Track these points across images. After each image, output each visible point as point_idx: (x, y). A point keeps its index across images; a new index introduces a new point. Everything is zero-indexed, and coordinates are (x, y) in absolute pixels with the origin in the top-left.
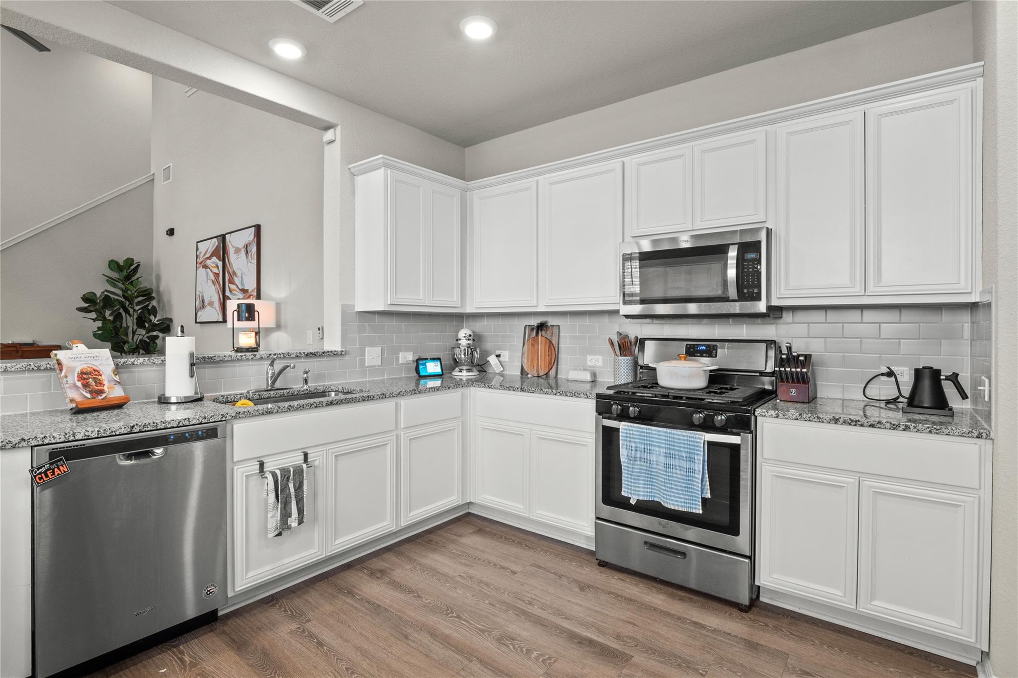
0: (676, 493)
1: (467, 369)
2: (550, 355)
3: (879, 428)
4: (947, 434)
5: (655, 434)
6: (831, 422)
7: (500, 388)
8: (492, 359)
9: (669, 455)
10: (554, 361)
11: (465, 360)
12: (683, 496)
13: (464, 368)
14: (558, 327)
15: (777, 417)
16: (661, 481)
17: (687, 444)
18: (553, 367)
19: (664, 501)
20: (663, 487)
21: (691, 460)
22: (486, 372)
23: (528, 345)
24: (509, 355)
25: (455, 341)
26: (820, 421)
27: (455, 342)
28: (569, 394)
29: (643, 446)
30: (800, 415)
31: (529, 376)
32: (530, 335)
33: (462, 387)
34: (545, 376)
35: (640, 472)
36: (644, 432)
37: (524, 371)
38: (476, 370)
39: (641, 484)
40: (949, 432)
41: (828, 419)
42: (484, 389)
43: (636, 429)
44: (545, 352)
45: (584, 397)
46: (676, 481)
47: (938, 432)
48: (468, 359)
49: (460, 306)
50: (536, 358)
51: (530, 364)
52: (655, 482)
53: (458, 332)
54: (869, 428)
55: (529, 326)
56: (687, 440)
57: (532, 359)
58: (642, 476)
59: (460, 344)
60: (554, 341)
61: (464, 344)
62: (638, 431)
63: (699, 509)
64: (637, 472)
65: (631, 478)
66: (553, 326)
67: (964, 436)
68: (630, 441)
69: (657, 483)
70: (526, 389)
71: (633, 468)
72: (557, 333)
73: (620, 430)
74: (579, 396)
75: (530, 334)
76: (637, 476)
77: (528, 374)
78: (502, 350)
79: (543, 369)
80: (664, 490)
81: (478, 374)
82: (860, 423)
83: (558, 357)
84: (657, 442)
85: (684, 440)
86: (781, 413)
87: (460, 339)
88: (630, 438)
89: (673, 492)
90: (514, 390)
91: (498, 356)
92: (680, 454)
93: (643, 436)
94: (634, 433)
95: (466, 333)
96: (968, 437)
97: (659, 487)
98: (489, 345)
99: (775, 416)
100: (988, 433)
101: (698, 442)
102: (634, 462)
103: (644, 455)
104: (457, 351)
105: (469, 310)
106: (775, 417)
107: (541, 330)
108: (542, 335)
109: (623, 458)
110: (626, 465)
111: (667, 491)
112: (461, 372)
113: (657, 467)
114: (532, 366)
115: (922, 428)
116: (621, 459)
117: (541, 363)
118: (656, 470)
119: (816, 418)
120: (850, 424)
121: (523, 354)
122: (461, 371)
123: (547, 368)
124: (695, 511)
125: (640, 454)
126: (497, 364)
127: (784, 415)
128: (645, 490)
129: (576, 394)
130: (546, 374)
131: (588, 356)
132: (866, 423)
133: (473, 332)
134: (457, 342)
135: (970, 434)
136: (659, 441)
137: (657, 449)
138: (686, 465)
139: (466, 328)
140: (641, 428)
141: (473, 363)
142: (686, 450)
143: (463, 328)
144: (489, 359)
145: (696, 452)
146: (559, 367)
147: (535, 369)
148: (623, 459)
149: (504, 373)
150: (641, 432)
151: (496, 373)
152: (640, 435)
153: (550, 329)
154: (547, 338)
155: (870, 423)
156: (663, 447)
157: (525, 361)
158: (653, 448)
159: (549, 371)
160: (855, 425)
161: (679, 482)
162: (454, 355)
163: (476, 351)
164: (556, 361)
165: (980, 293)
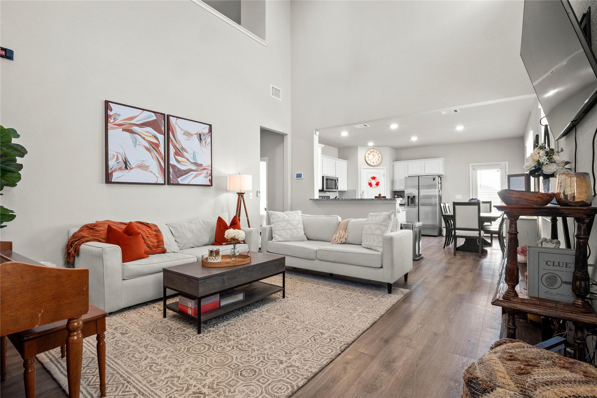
165: (347, 190)
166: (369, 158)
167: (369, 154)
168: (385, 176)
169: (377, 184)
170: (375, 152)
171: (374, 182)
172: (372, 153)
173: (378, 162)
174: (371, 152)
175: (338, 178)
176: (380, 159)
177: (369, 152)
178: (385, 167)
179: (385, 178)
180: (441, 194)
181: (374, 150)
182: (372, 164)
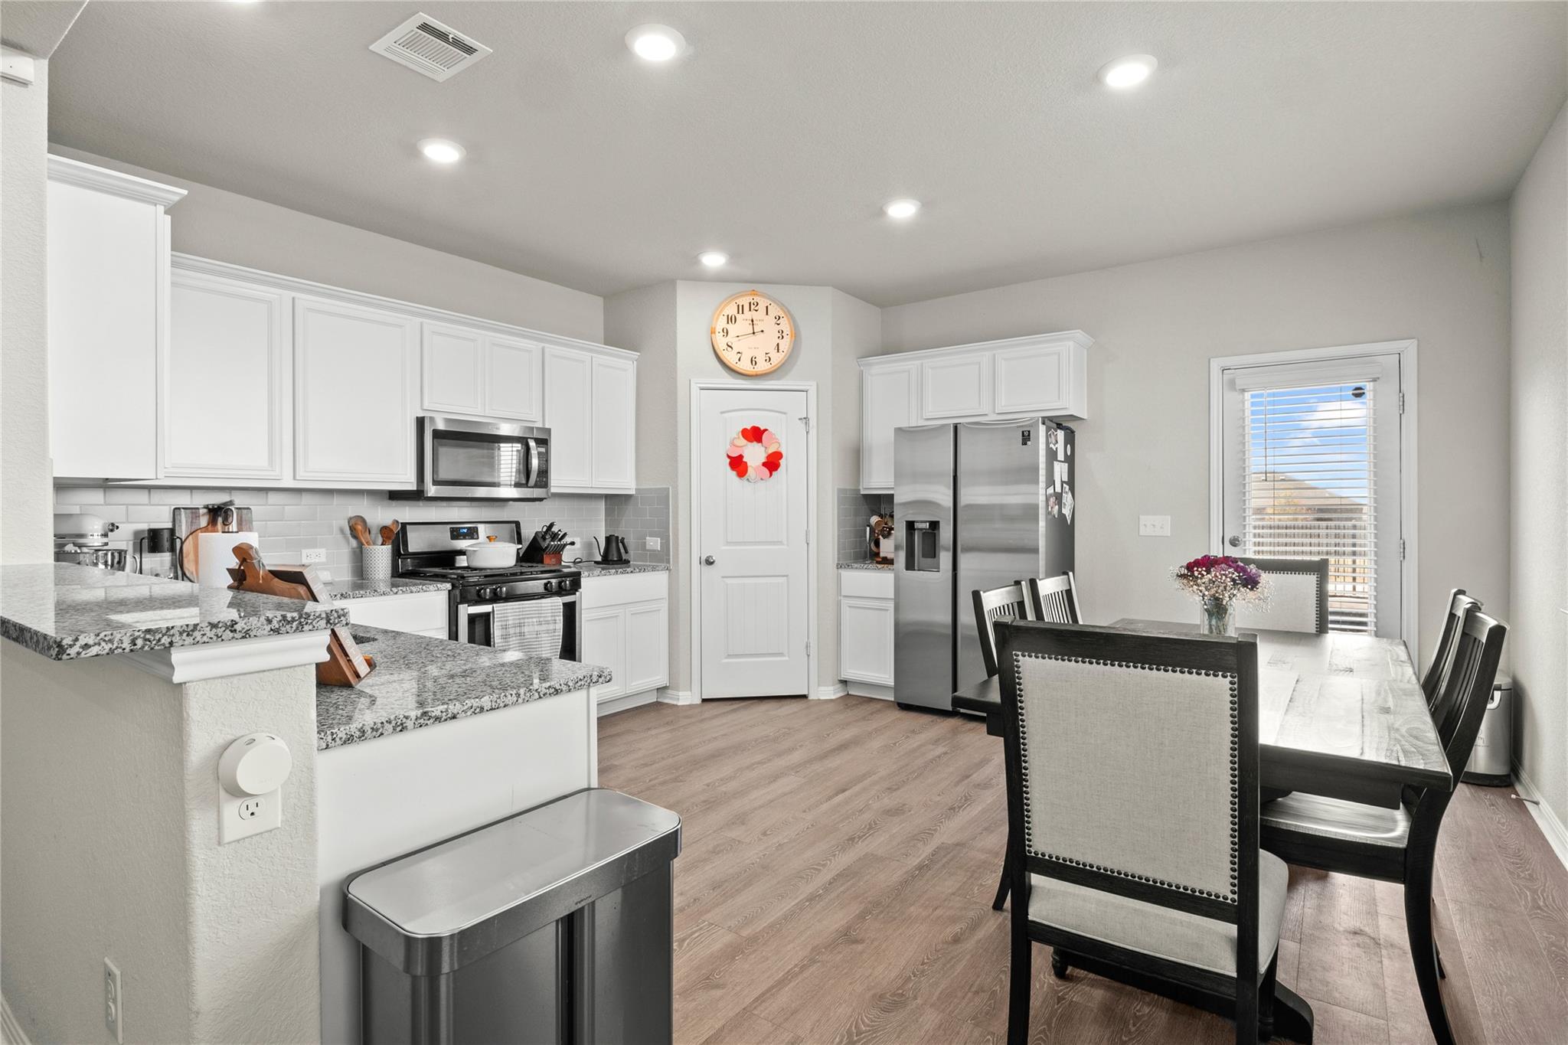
4: (651, 571)
5: (528, 607)
9: (539, 623)
14: (248, 511)
29: (518, 621)
36: (518, 608)
43: (511, 607)
47: (647, 571)
55: (186, 509)
67: (659, 570)
68: (505, 621)
73: (491, 613)
88: (505, 617)
92: (547, 619)
93: (517, 612)
94: (509, 611)
96: (661, 570)
100: (669, 567)
103: (518, 630)
113: (530, 637)
118: (529, 640)
125: (515, 630)
131: (303, 551)
135: (661, 568)
138: (551, 627)
140: (515, 605)
142: (550, 614)
145: (559, 613)
152: (514, 612)
158: (526, 621)
165: (636, 489)
166: (730, 339)
167: (731, 319)
168: (813, 422)
169: (772, 463)
170: (762, 308)
171: (755, 455)
172: (748, 315)
173: (777, 358)
174: (740, 309)
175: (549, 431)
176: (785, 345)
177: (731, 310)
178: (814, 384)
179: (813, 432)
180: (1066, 511)
181: (757, 299)
182: (745, 366)
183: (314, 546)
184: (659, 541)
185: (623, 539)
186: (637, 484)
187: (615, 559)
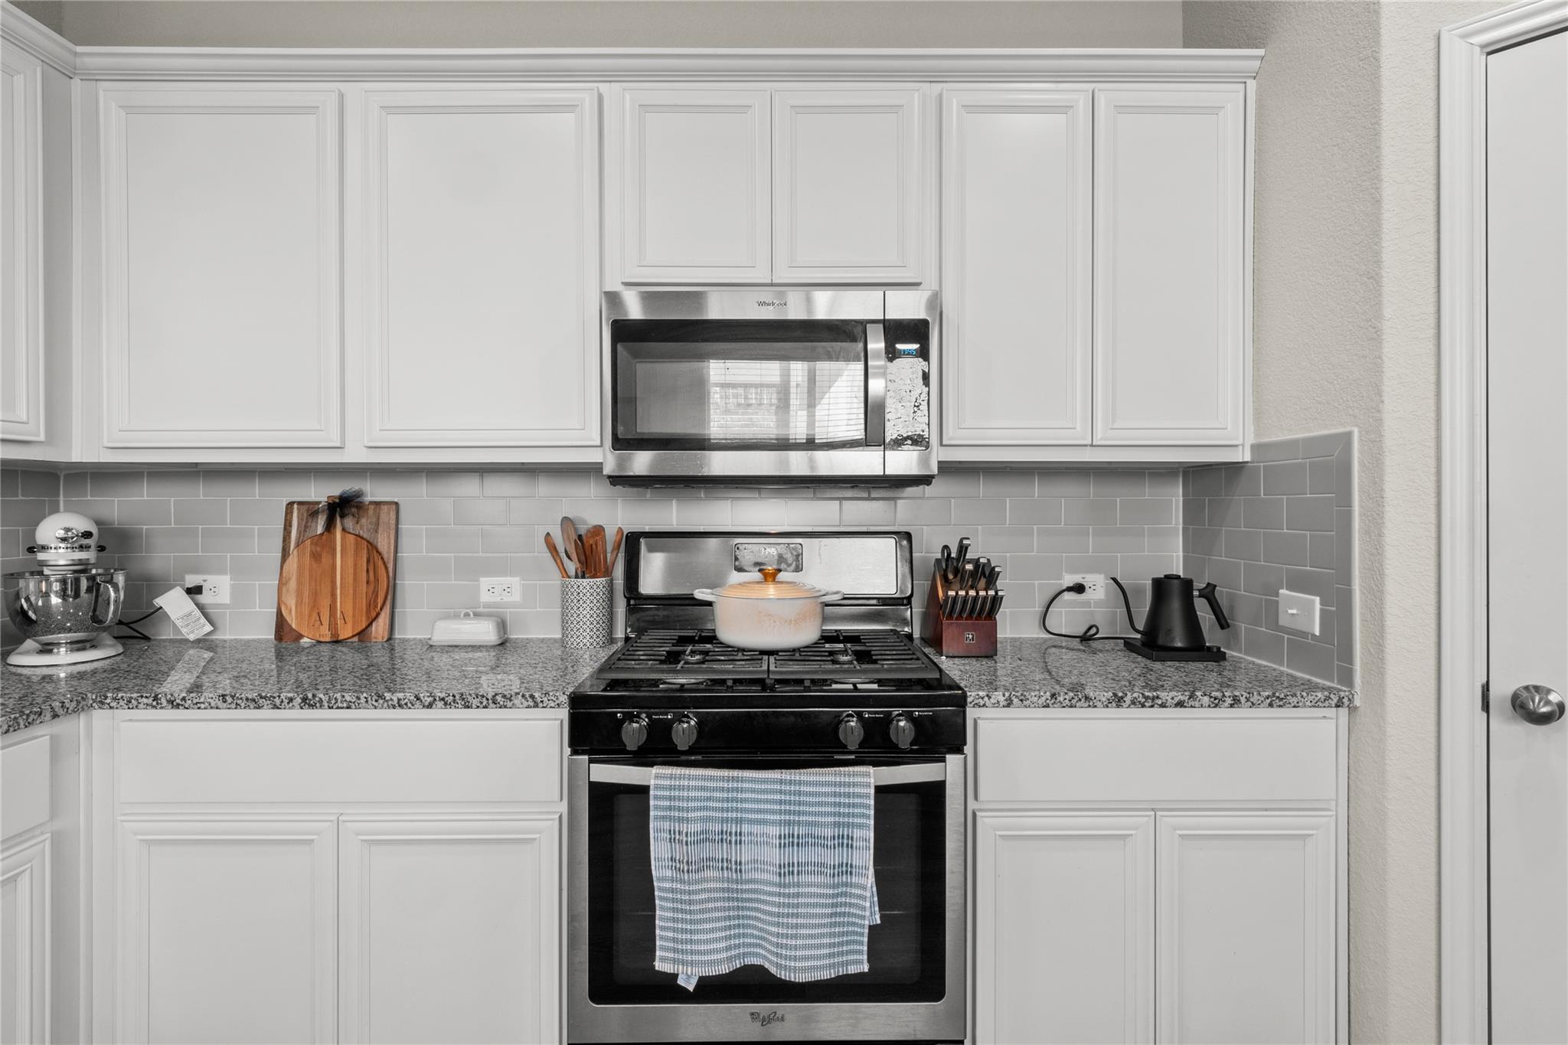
0: (811, 936)
1: (71, 643)
2: (373, 582)
3: (1192, 707)
4: (1294, 707)
5: (753, 791)
6: (1110, 705)
7: (220, 704)
8: (174, 604)
9: (789, 841)
10: (386, 598)
11: (63, 614)
12: (826, 941)
13: (63, 637)
14: (394, 506)
15: (1008, 706)
16: (770, 914)
17: (835, 804)
18: (383, 615)
19: (778, 965)
20: (774, 929)
21: (845, 842)
22: (146, 638)
23: (300, 556)
24: (233, 587)
25: (22, 549)
26: (1089, 706)
27: (22, 556)
28: (475, 702)
29: (717, 827)
30: (1053, 696)
31: (305, 641)
32: (304, 528)
33: (55, 716)
34: (356, 639)
35: (709, 900)
36: (722, 790)
37: (286, 629)
38: (110, 641)
39: (712, 930)
40: (1298, 703)
41: (1104, 699)
42: (151, 713)
43: (700, 783)
44: (355, 574)
45: (526, 704)
46: (807, 905)
47: (1281, 703)
48: (77, 608)
49: (42, 438)
50: (326, 590)
51: (306, 610)
52: (749, 917)
53: (37, 524)
54: (1176, 709)
55: (300, 503)
56: (835, 794)
57: (315, 596)
58: (717, 909)
59: (43, 564)
60: (384, 543)
61: (62, 562)
62: (703, 789)
63: (861, 962)
64: (702, 901)
65: (683, 921)
66: (378, 504)
67: (1318, 707)
68: (680, 820)
69: (756, 918)
70: (321, 701)
71: (690, 893)
72: (393, 522)
73: (652, 792)
74: (509, 704)
75: (306, 527)
76: (702, 911)
77: (301, 636)
78: (209, 573)
79: (349, 619)
80: (778, 935)
81: (121, 650)
82: (1160, 702)
83: (395, 585)
84: (760, 811)
85: (826, 794)
86: (1017, 697)
87: (44, 548)
88: (680, 809)
89: (804, 937)
90: (276, 707)
91: (194, 591)
92: (817, 831)
93: (718, 800)
94: (692, 794)
95: (68, 525)
96: (1324, 707)
97: (761, 930)
98: (158, 560)
99: (1005, 703)
100: (1351, 697)
101: (860, 796)
102: (694, 876)
103: (720, 852)
104: (31, 585)
105: (80, 451)
106: (1004, 706)
107: (342, 517)
108: (344, 530)
109: (657, 868)
110: (668, 885)
111: (787, 936)
112: (50, 652)
113: (757, 876)
114: (315, 615)
115: (1259, 700)
116: (654, 873)
117: (344, 604)
118: (751, 886)
119: (1083, 700)
120: (1143, 706)
121: (282, 583)
122: (47, 649)
123: (364, 618)
124: (852, 970)
125: (708, 850)
126: (190, 614)
127: (1021, 700)
128: (723, 944)
129: (499, 698)
130: (359, 634)
131: (482, 579)
132: (1170, 700)
133: (98, 523)
134: (30, 556)
135: (1327, 702)
136: (762, 806)
137: (756, 829)
138: (831, 857)
139: (66, 510)
140: (711, 778)
141: (100, 622)
142: (831, 819)
143: (55, 510)
144: (159, 602)
145: (857, 820)
146: (397, 610)
147: (326, 622)
148: (660, 870)
149: (218, 636)
150: (714, 789)
151: (187, 640)
152: (709, 799)
153: (371, 512)
154: (362, 538)
155: (1176, 700)
156: (773, 823)
157: (291, 601)
158: (745, 828)
159: (370, 624)
160: (1152, 706)
161: (815, 905)
162: (18, 596)
163: (111, 581)
164: (389, 597)
165: (1253, 447)
183: (504, 573)
184: (1318, 607)
185: (1211, 587)
186: (1257, 434)
187: (1179, 645)
